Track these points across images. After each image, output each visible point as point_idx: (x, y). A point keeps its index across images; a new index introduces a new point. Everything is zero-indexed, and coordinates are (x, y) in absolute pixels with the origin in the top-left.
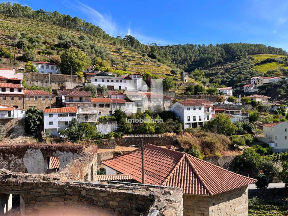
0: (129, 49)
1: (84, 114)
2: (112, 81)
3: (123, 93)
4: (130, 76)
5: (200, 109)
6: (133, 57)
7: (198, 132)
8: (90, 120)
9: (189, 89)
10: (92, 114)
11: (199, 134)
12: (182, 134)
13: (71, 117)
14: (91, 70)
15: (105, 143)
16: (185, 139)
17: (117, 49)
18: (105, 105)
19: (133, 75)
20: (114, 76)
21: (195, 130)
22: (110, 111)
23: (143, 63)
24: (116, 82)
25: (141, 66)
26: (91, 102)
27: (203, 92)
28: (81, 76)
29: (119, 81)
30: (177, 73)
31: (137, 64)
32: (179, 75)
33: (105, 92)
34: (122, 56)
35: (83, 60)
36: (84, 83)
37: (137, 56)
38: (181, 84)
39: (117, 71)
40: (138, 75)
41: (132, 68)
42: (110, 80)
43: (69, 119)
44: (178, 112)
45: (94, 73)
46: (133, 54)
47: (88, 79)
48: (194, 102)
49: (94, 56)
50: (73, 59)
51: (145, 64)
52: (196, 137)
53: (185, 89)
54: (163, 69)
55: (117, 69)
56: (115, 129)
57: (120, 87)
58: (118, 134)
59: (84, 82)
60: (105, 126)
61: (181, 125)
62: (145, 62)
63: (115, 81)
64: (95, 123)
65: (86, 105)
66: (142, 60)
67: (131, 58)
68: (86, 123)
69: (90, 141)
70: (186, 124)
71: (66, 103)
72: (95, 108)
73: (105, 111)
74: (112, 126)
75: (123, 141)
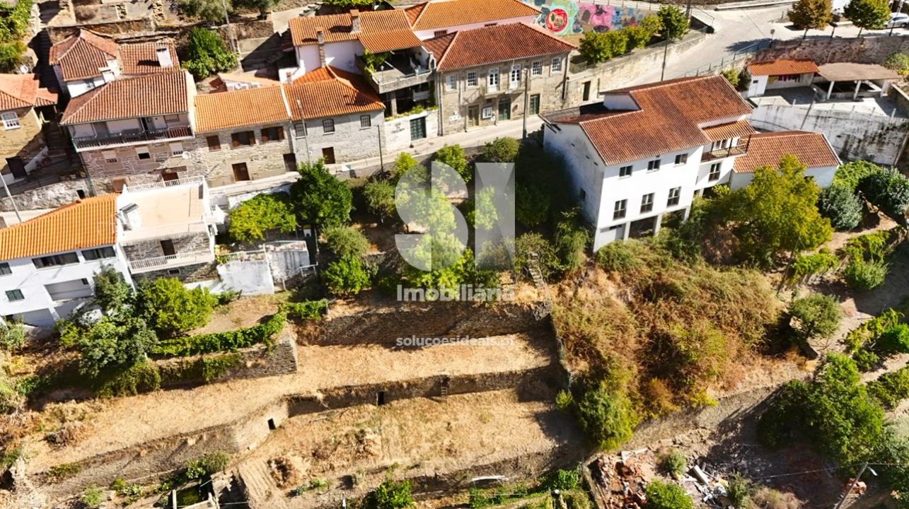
3: (350, 29)
5: (681, 159)
11: (651, 275)
12: (578, 276)
13: (93, 263)
15: (249, 364)
18: (257, 132)
22: (289, 152)
26: (190, 134)
43: (87, 270)
44: (578, 166)
56: (300, 268)
58: (307, 307)
60: (256, 267)
61: (579, 238)
64: (210, 262)
65: (174, 148)
69: (187, 363)
70: (603, 230)
71: (78, 150)
72: (215, 153)
73: (266, 157)
74: (285, 256)
75: (331, 331)
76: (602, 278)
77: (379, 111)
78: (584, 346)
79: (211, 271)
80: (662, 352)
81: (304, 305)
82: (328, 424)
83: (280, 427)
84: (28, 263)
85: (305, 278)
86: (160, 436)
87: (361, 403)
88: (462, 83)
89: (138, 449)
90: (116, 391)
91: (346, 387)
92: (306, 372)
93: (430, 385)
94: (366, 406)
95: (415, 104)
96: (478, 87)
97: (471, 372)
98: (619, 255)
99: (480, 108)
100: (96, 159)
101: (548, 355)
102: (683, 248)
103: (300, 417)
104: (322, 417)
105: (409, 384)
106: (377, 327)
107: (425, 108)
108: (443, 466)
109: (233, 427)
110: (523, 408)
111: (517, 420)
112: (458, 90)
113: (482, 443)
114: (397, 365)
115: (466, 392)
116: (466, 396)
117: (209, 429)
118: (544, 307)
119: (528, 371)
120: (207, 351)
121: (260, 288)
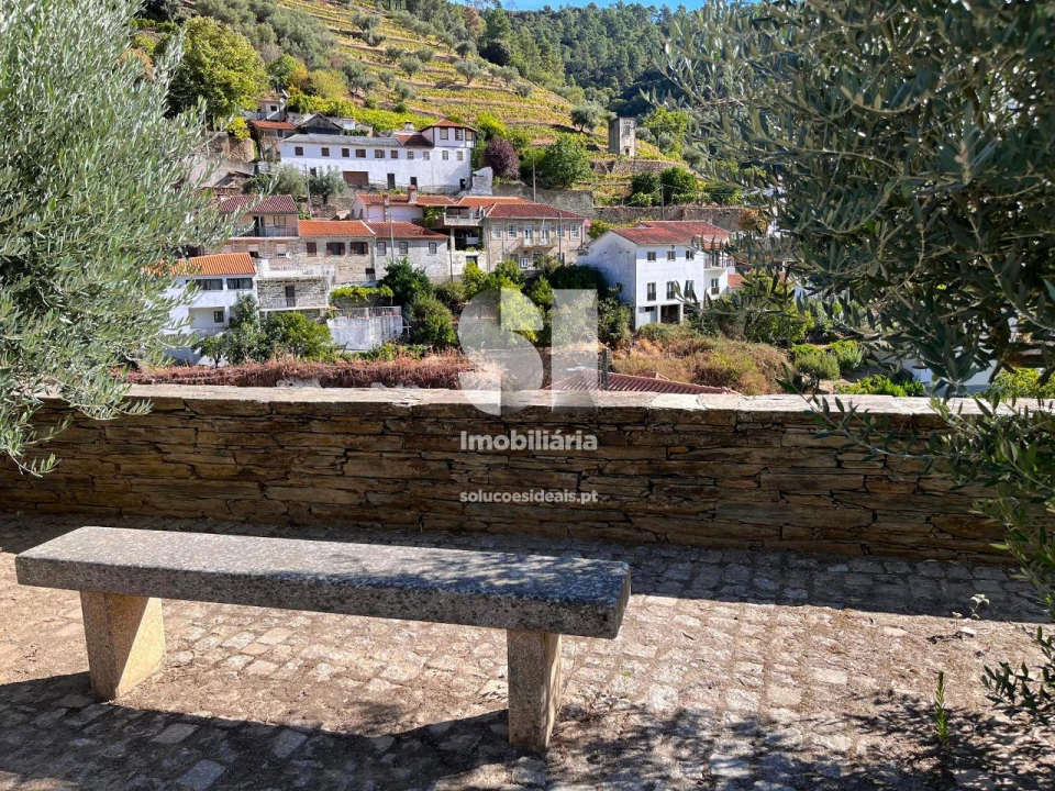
0: (405, 24)
1: (279, 282)
2: (361, 154)
3: (407, 201)
4: (427, 135)
5: (689, 255)
6: (425, 58)
7: (684, 338)
8: (304, 303)
9: (641, 184)
10: (309, 280)
11: (685, 343)
12: (627, 345)
13: (234, 292)
14: (274, 109)
16: (641, 362)
17: (356, 22)
18: (347, 246)
19: (437, 130)
20: (364, 133)
21: (672, 330)
22: (370, 267)
23: (462, 80)
24: (377, 157)
25: (455, 93)
26: (296, 235)
27: (691, 195)
28: (240, 135)
29: (388, 151)
30: (594, 121)
31: (440, 86)
32: (602, 131)
33: (339, 196)
34: (381, 53)
35: (241, 71)
36: (255, 161)
37: (438, 54)
38: (613, 163)
39: (370, 114)
40: (456, 128)
41: (424, 100)
42: (352, 152)
43: (226, 299)
44: (612, 267)
45: (284, 121)
46: (421, 44)
47: (266, 147)
48: (669, 233)
49: (274, 50)
50: (204, 66)
51: (472, 84)
52: (677, 354)
53: (629, 182)
54: (539, 106)
55: (367, 105)
56: (395, 332)
57: (391, 177)
59: (253, 158)
60: (360, 324)
61: (624, 313)
62: (470, 77)
63: (370, 152)
64: (323, 314)
65: (281, 248)
66: (461, 71)
67: (417, 61)
68: (291, 311)
70: (641, 310)
72: (311, 259)
73: (351, 269)
76: (647, 344)
77: (444, 240)
88: (505, 233)
95: (470, 246)
96: (517, 238)
98: (657, 331)
99: (519, 258)
107: (477, 249)
112: (501, 239)
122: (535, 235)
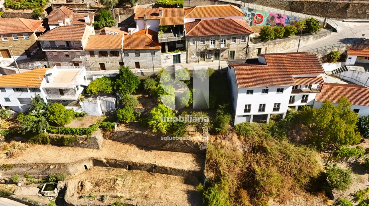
5: (280, 91)
12: (225, 134)
13: (32, 93)
15: (80, 142)
18: (109, 52)
22: (121, 61)
26: (82, 49)
43: (30, 95)
56: (112, 109)
58: (107, 124)
60: (94, 105)
65: (78, 54)
69: (59, 137)
70: (239, 116)
71: (43, 50)
72: (92, 58)
73: (112, 62)
74: (106, 102)
75: (116, 136)
76: (235, 138)
77: (159, 50)
78: (215, 167)
79: (77, 103)
80: (250, 178)
81: (106, 123)
82: (107, 173)
83: (89, 169)
84: (11, 89)
85: (112, 113)
86: (42, 162)
87: (122, 168)
88: (198, 42)
89: (33, 165)
90: (34, 141)
91: (115, 160)
92: (103, 150)
93: (149, 167)
94: (123, 169)
95: (177, 49)
96: (205, 44)
97: (166, 166)
98: (245, 129)
99: (206, 54)
100: (50, 54)
101: (201, 166)
102: (277, 132)
103: (98, 167)
104: (106, 169)
105: (140, 165)
106: (134, 138)
107: (181, 51)
108: (140, 202)
109: (68, 165)
110: (185, 187)
111: (180, 191)
112: (195, 45)
113: (160, 197)
114: (139, 155)
115: (164, 174)
116: (163, 175)
117: (59, 164)
118: (204, 145)
119: (190, 171)
120: (66, 134)
121: (95, 113)
122: (217, 42)
